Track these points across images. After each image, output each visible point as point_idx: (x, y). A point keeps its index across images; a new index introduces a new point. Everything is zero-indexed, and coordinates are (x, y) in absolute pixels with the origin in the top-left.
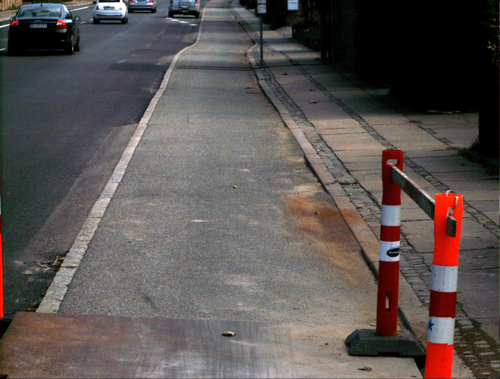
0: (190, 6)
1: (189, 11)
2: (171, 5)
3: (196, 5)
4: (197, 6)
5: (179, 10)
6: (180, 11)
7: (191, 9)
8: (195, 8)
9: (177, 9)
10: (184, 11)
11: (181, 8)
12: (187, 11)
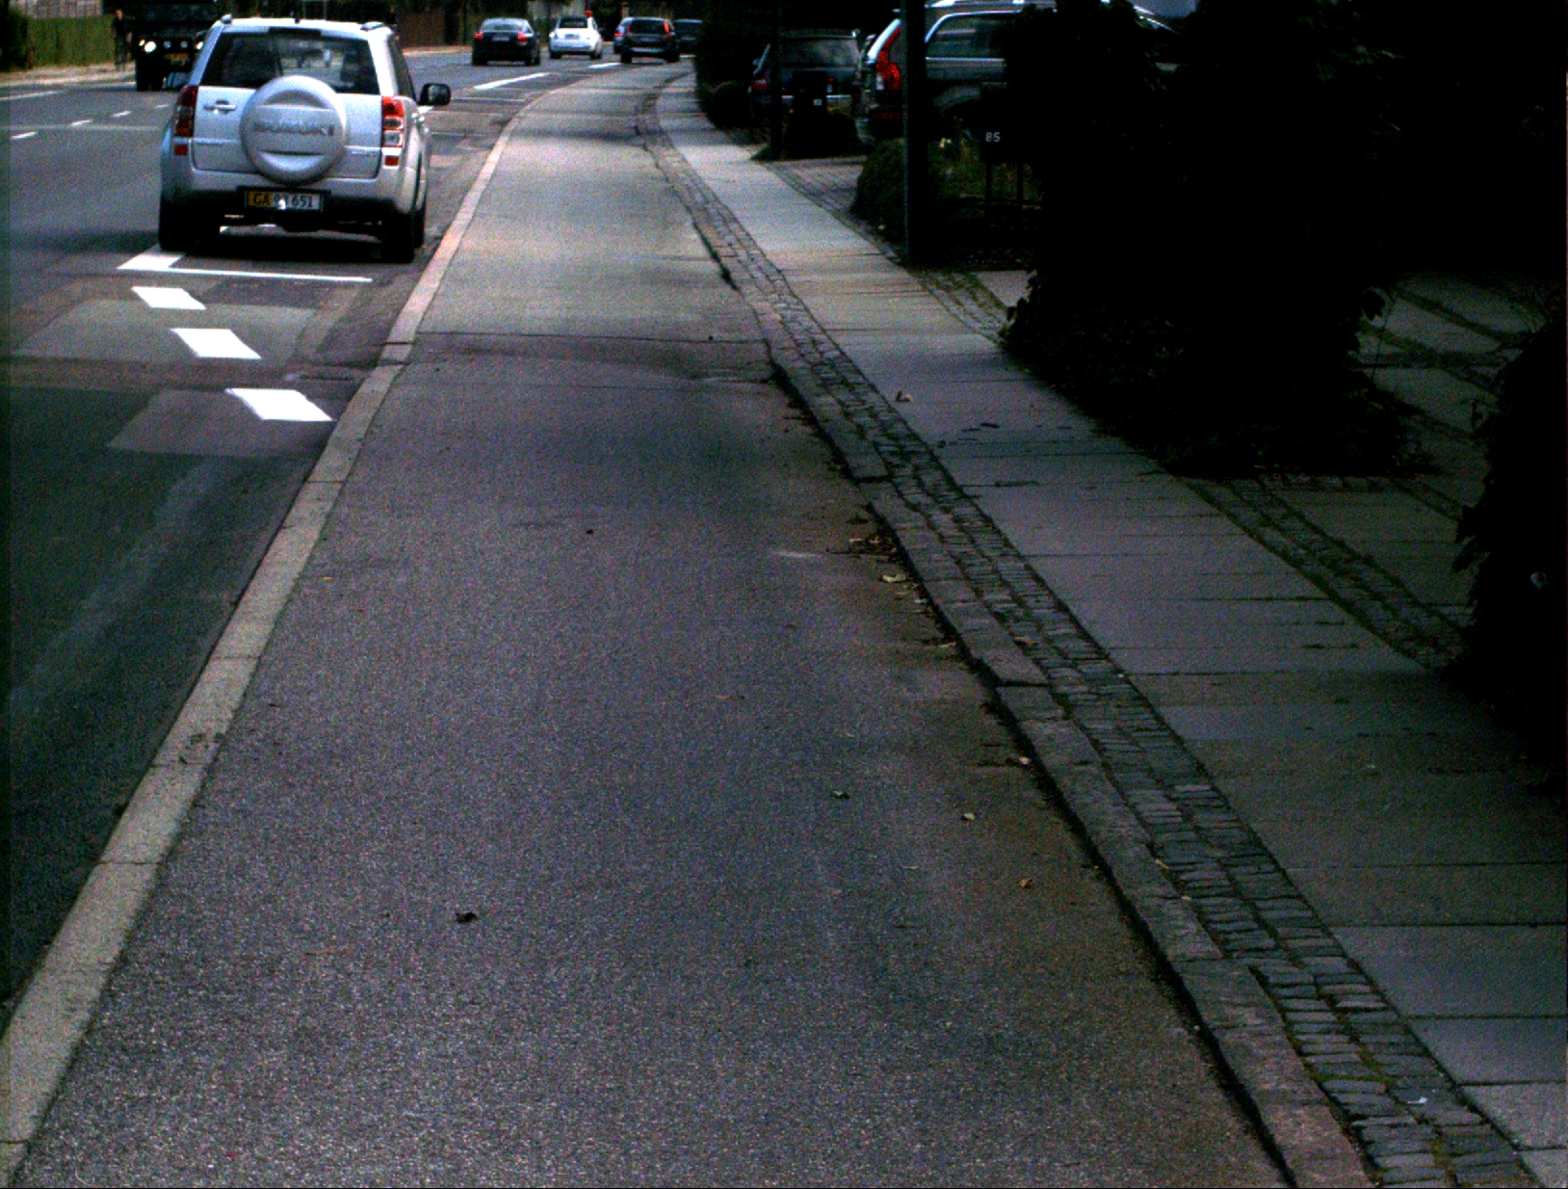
0: (337, 161)
1: (325, 195)
2: (181, 150)
3: (387, 152)
4: (391, 161)
5: (242, 190)
6: (251, 200)
7: (347, 183)
8: (376, 173)
9: (230, 181)
10: (283, 205)
11: (258, 172)
12: (316, 203)
